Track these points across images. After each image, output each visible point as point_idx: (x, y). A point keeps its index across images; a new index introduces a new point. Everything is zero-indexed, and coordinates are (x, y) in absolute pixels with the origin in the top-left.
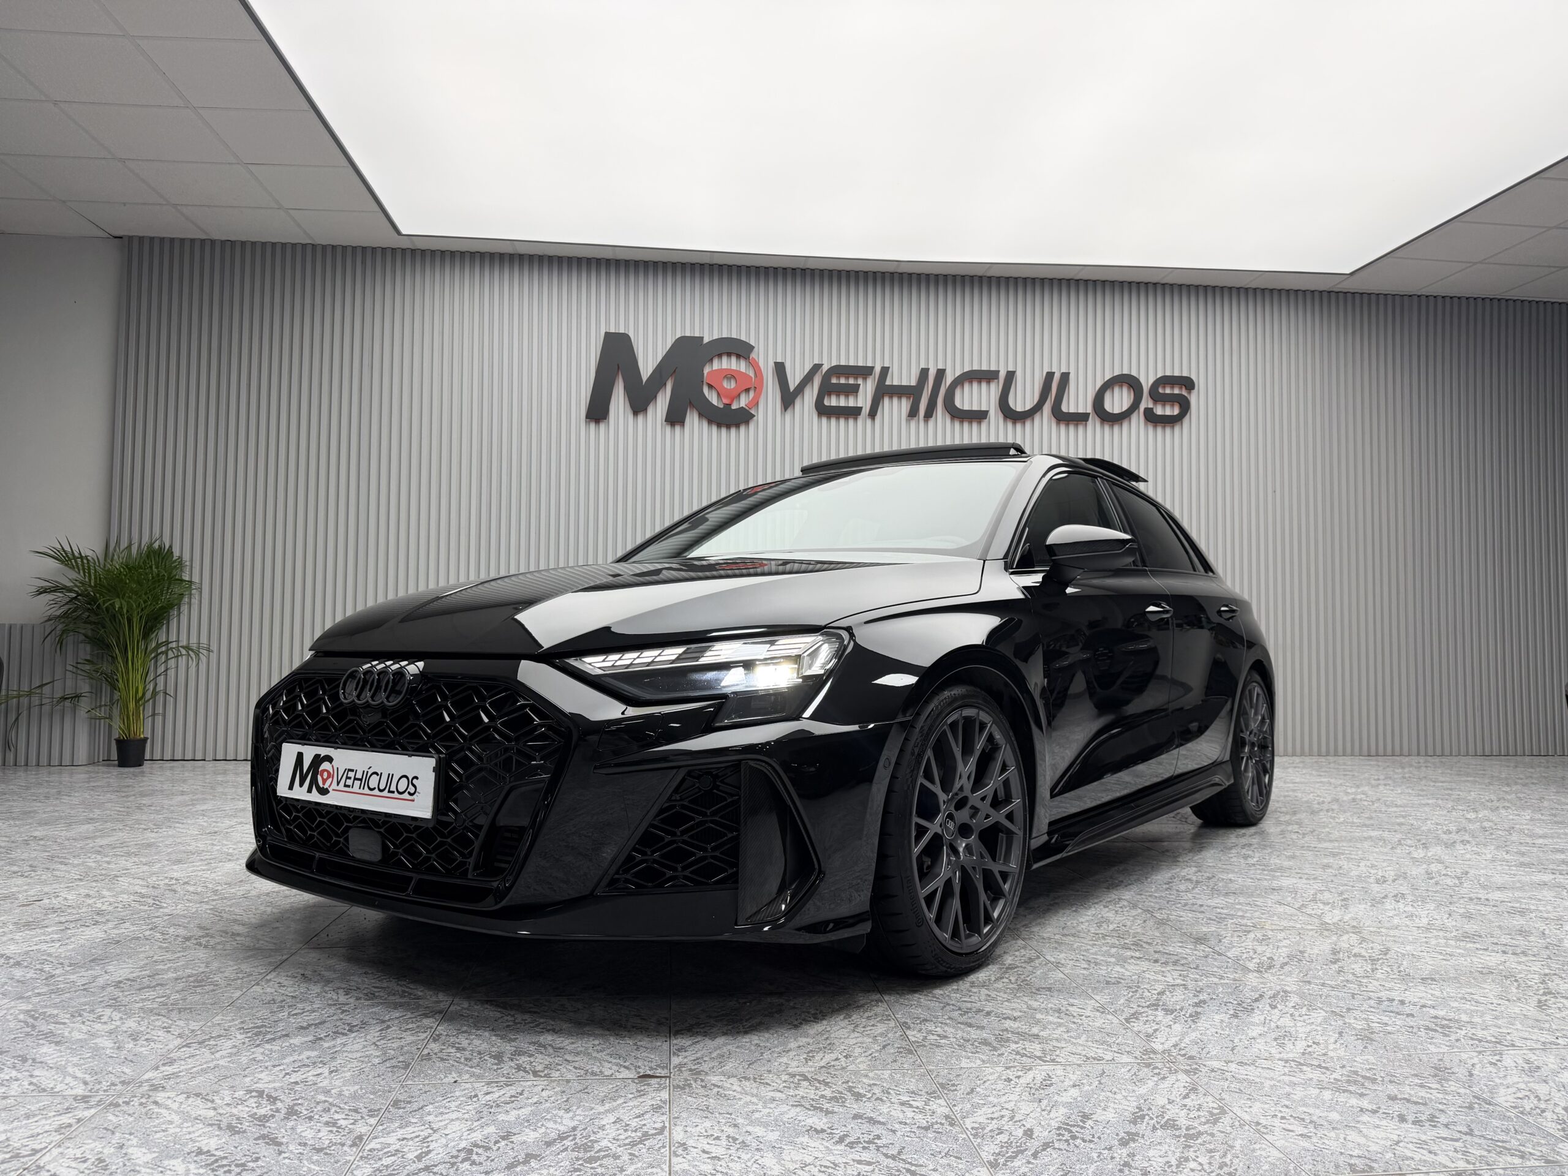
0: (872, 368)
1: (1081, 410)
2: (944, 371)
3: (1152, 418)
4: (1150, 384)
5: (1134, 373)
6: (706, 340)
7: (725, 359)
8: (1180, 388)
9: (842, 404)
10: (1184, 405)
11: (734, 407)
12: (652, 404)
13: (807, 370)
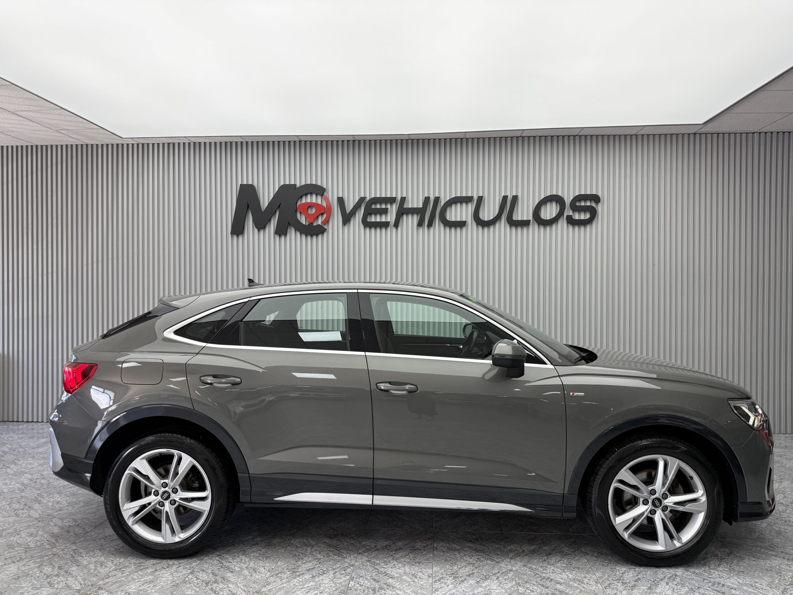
0: (395, 198)
1: (525, 219)
2: (439, 197)
3: (571, 222)
4: (570, 201)
5: (560, 194)
6: (298, 185)
7: (309, 196)
8: (591, 201)
9: (378, 220)
10: (593, 213)
11: (315, 224)
12: (268, 224)
13: (357, 200)
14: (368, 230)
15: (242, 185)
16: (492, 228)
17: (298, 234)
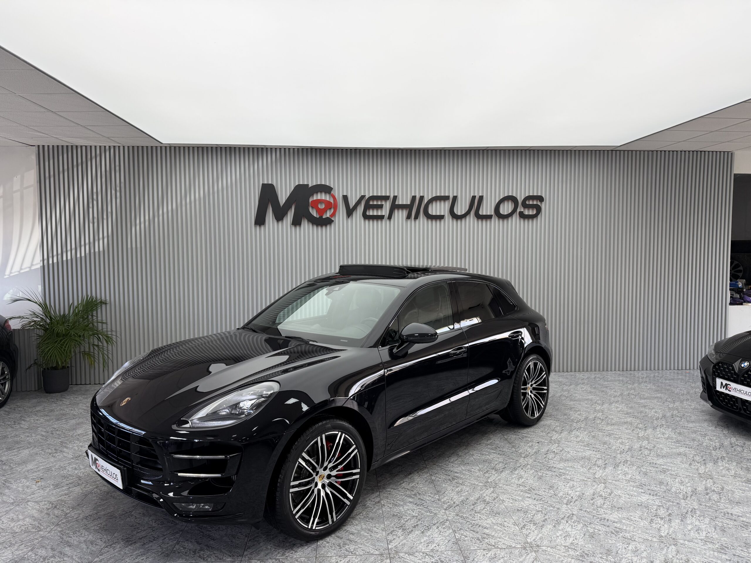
0: (389, 196)
1: (488, 214)
2: (423, 197)
3: (523, 216)
4: (522, 200)
5: (514, 195)
6: (310, 185)
7: (319, 194)
8: (537, 201)
9: (375, 214)
10: (539, 209)
11: (324, 217)
12: (285, 216)
13: (358, 198)
14: (367, 222)
15: (263, 184)
16: (463, 220)
17: (311, 225)
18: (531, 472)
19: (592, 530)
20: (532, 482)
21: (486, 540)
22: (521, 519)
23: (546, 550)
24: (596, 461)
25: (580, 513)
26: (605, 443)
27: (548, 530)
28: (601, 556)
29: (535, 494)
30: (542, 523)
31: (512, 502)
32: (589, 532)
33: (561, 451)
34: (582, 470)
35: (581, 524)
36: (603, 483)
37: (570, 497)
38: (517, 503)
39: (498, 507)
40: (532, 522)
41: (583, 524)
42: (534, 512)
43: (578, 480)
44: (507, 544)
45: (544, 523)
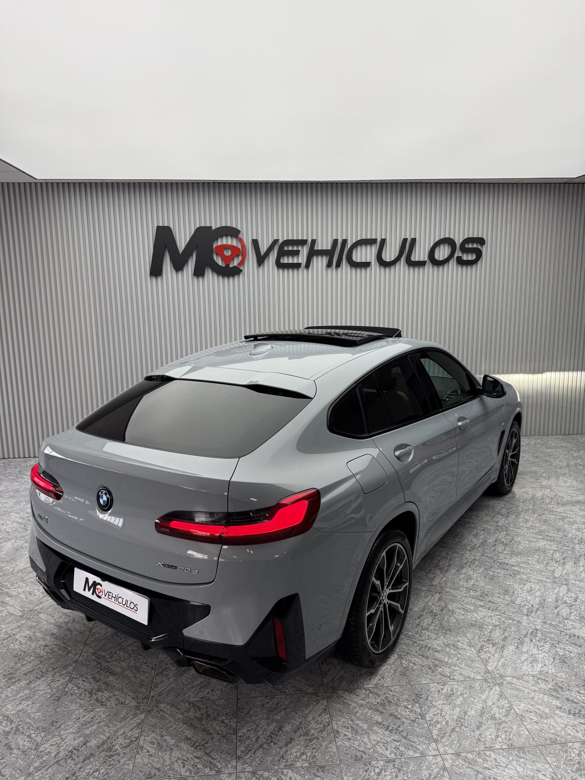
0: (307, 240)
1: (422, 260)
2: (346, 240)
3: (461, 262)
4: (460, 243)
5: (452, 237)
6: (214, 228)
7: (224, 238)
8: (477, 244)
9: (291, 261)
10: (479, 254)
11: (231, 266)
12: (185, 266)
13: (270, 243)
14: (281, 271)
15: (158, 227)
16: (392, 268)
17: (215, 276)
18: (481, 570)
19: (561, 651)
20: (483, 584)
21: (440, 670)
22: (477, 637)
23: (512, 681)
24: (553, 554)
25: (545, 628)
26: (559, 530)
27: (511, 653)
28: (578, 689)
29: (490, 601)
30: (502, 643)
31: (463, 613)
32: (559, 655)
33: (511, 541)
34: (538, 567)
35: (548, 643)
36: (565, 585)
37: (530, 606)
38: (470, 614)
39: (448, 621)
40: (491, 642)
41: (550, 644)
42: (491, 627)
43: (536, 581)
44: (464, 674)
45: (504, 642)
